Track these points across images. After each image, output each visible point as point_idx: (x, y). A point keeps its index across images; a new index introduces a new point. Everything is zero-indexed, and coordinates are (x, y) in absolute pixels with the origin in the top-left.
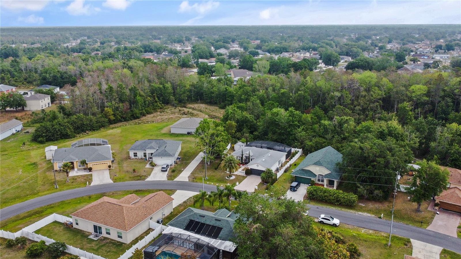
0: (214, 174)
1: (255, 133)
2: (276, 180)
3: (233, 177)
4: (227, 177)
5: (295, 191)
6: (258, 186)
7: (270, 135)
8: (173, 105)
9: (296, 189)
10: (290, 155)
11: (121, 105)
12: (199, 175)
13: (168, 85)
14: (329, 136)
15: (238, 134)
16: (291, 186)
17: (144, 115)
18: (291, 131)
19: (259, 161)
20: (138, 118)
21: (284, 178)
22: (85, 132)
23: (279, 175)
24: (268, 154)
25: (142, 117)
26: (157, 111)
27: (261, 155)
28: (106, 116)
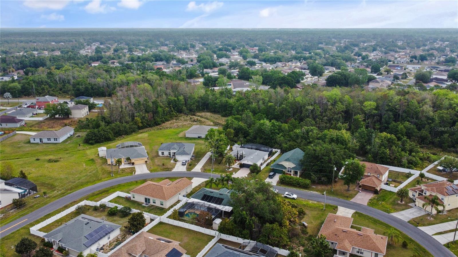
0: (218, 167)
1: (248, 138)
2: (260, 171)
3: (231, 169)
4: (227, 169)
5: (271, 178)
6: (248, 174)
7: (258, 139)
8: (185, 114)
10: (271, 154)
11: (147, 114)
12: (208, 168)
13: (181, 98)
14: (299, 141)
15: (235, 138)
16: (269, 175)
17: (164, 122)
18: (273, 136)
19: (249, 158)
20: (159, 124)
21: (266, 169)
22: (122, 136)
23: (262, 168)
24: (256, 153)
25: (162, 124)
26: (173, 119)
27: (250, 154)
28: (136, 123)
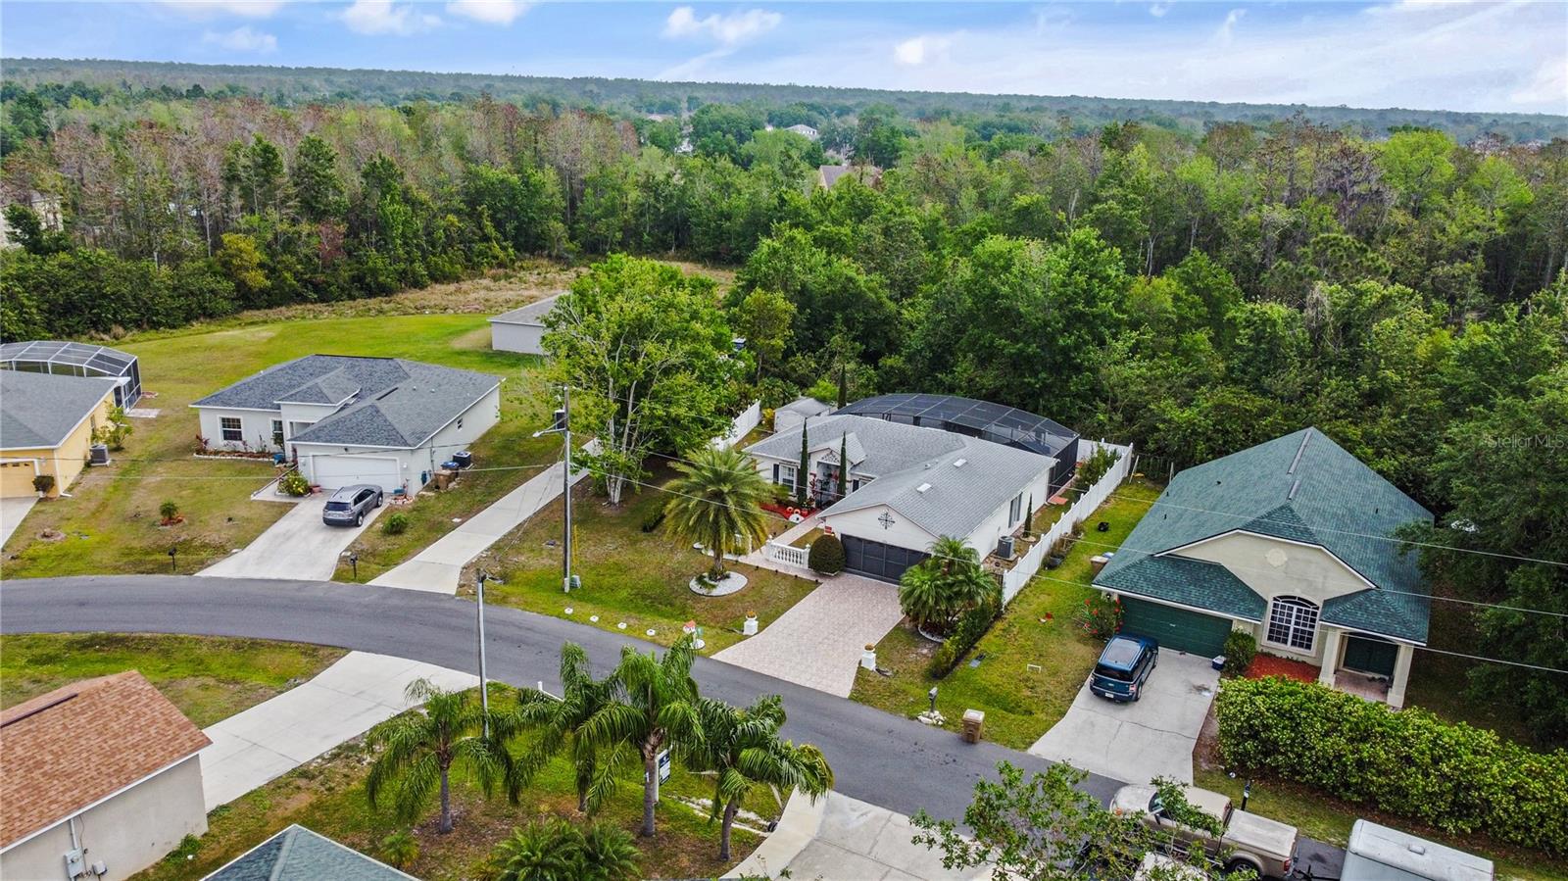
0: (627, 556)
2: (998, 616)
3: (735, 583)
4: (700, 580)
5: (1124, 700)
6: (880, 649)
8: (559, 259)
9: (1133, 689)
10: (1069, 477)
11: (307, 228)
13: (548, 178)
15: (803, 363)
16: (1101, 669)
17: (418, 285)
19: (896, 492)
20: (385, 291)
21: (1045, 601)
23: (1014, 581)
24: (952, 455)
25: (402, 291)
26: (482, 276)
27: (908, 461)
28: (228, 270)
